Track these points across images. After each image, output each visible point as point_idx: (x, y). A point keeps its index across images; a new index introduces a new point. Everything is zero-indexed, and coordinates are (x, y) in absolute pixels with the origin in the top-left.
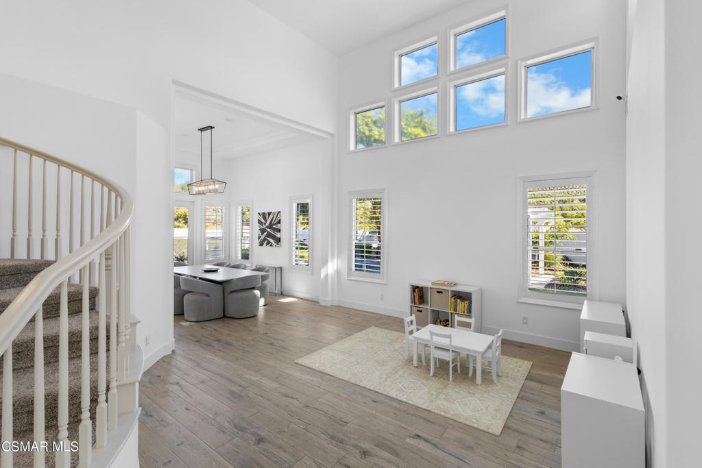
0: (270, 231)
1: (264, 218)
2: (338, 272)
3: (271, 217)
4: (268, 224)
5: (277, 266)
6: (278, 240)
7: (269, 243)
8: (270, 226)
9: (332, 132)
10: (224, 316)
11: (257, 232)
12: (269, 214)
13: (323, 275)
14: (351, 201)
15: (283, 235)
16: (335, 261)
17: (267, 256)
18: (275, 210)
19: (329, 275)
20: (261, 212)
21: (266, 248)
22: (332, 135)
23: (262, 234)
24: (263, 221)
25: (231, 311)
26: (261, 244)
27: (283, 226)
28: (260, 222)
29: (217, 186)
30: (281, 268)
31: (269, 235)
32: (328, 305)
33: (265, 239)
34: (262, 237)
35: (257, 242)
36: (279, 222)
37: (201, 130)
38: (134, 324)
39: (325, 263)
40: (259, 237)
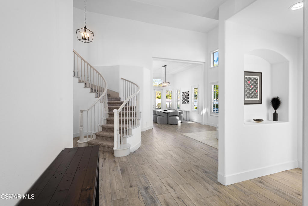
0: (186, 99)
1: (184, 94)
2: (207, 113)
3: (186, 93)
4: (185, 96)
5: (187, 110)
6: (188, 102)
7: (185, 102)
8: (185, 97)
9: (204, 61)
10: (168, 124)
11: (182, 99)
12: (185, 92)
13: (201, 114)
14: (211, 86)
15: (189, 100)
16: (206, 109)
17: (184, 107)
18: (187, 91)
19: (203, 114)
20: (183, 92)
21: (184, 104)
22: (204, 62)
23: (183, 99)
24: (183, 95)
25: (170, 122)
26: (183, 103)
27: (190, 97)
28: (182, 95)
29: (167, 84)
30: (189, 111)
31: (185, 100)
32: (203, 124)
33: (184, 101)
34: (183, 101)
35: (182, 102)
36: (188, 95)
37: (163, 67)
38: (140, 113)
39: (202, 110)
40: (182, 101)
